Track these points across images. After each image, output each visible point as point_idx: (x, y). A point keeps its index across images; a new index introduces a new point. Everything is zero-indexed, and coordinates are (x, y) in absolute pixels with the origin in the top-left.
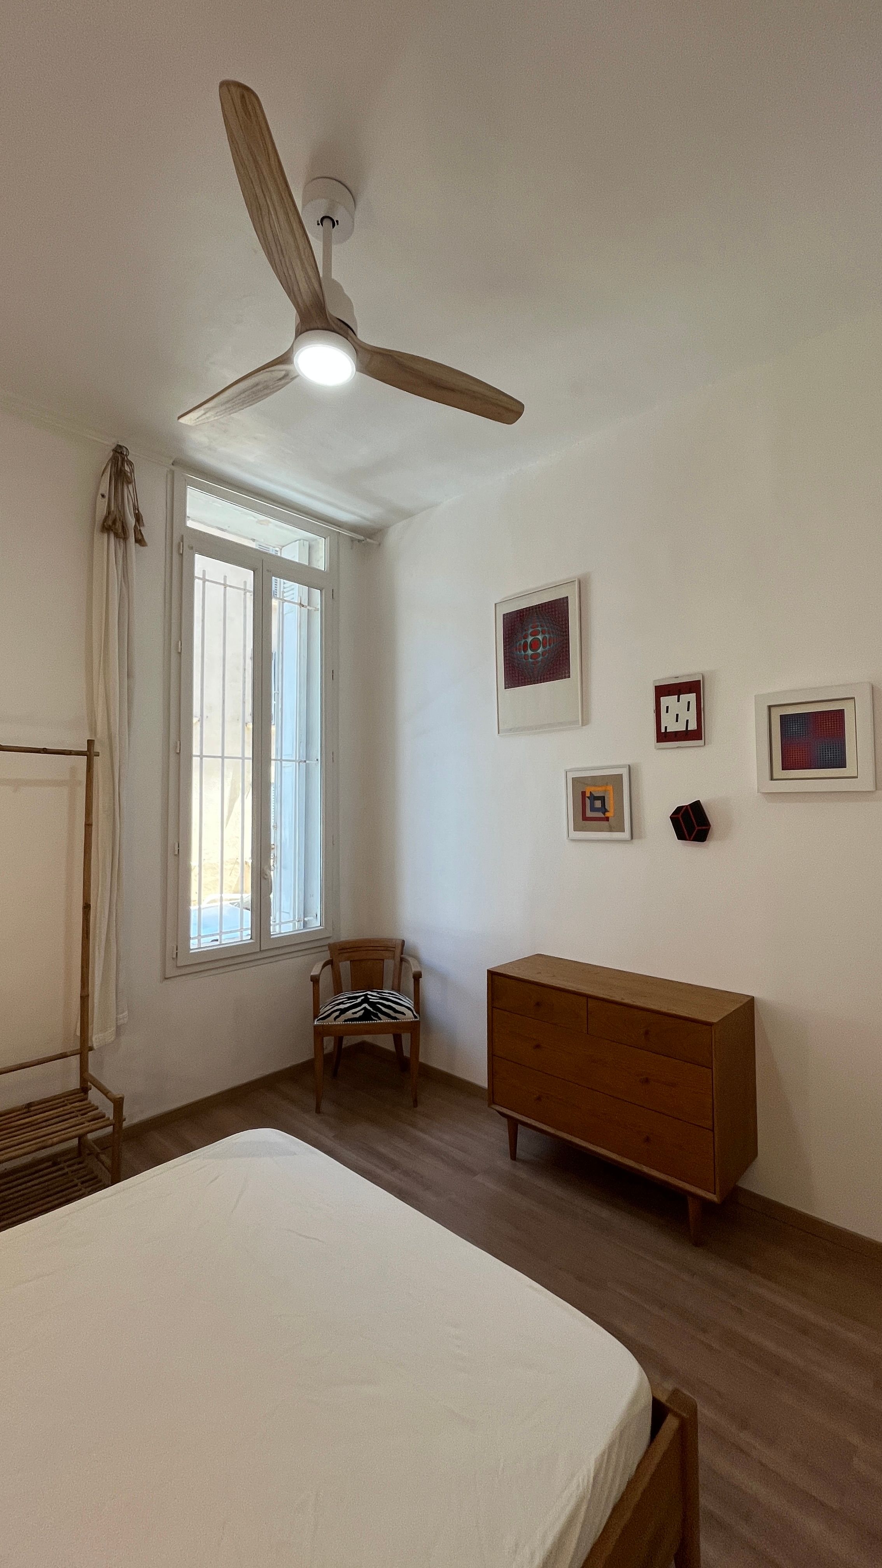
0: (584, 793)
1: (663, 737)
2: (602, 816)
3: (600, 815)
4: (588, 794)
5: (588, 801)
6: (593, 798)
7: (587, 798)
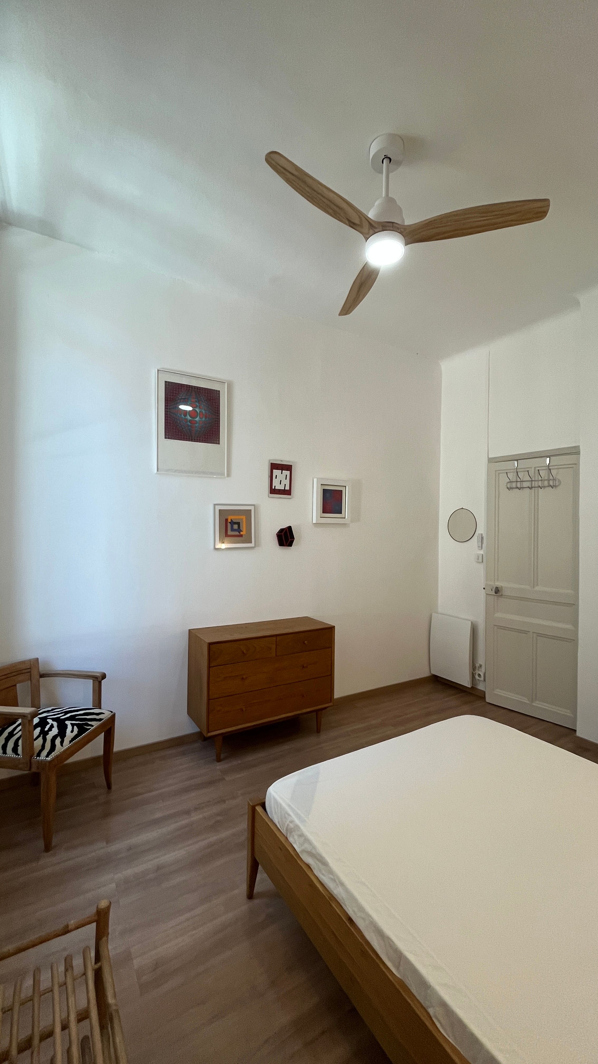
0: (227, 520)
1: (273, 491)
2: (239, 534)
3: (237, 533)
4: (229, 521)
5: (229, 525)
6: (233, 523)
7: (228, 523)
